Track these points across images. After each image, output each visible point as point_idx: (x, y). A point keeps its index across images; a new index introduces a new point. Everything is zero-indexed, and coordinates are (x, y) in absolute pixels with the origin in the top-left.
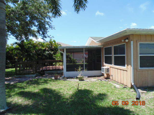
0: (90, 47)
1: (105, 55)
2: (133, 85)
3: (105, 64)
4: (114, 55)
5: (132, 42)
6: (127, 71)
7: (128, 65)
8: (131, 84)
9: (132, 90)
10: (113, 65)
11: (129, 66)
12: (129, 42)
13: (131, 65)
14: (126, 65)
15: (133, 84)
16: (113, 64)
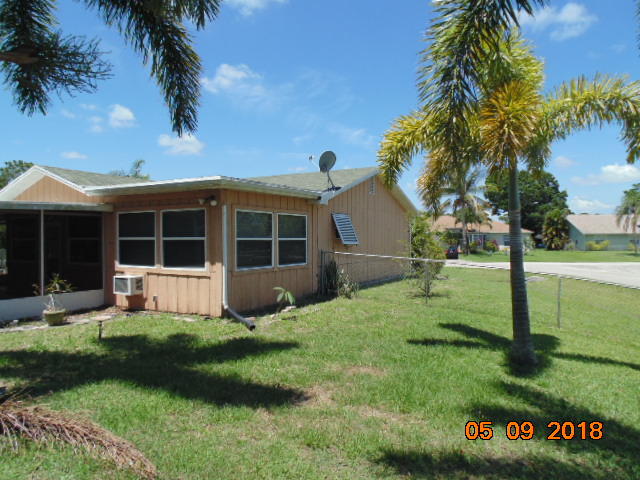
0: (70, 209)
1: (120, 236)
2: (227, 310)
3: (118, 266)
4: (162, 239)
5: (225, 209)
6: (209, 278)
7: (213, 263)
8: (223, 307)
9: (225, 322)
10: (158, 268)
11: (218, 265)
12: (218, 208)
13: (222, 262)
14: (207, 264)
15: (226, 307)
16: (159, 263)
